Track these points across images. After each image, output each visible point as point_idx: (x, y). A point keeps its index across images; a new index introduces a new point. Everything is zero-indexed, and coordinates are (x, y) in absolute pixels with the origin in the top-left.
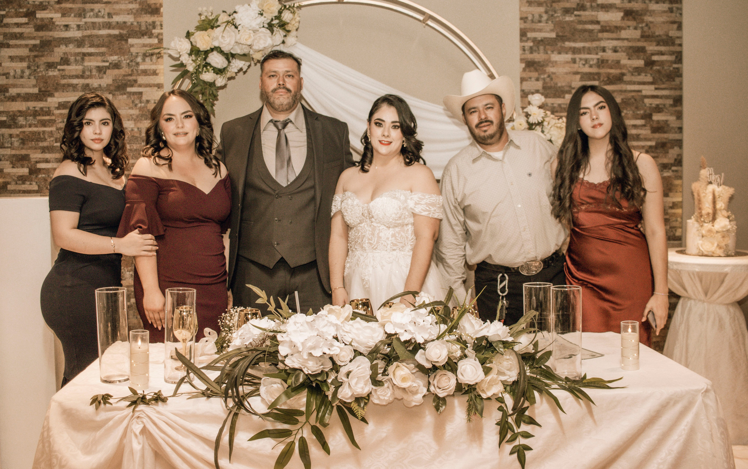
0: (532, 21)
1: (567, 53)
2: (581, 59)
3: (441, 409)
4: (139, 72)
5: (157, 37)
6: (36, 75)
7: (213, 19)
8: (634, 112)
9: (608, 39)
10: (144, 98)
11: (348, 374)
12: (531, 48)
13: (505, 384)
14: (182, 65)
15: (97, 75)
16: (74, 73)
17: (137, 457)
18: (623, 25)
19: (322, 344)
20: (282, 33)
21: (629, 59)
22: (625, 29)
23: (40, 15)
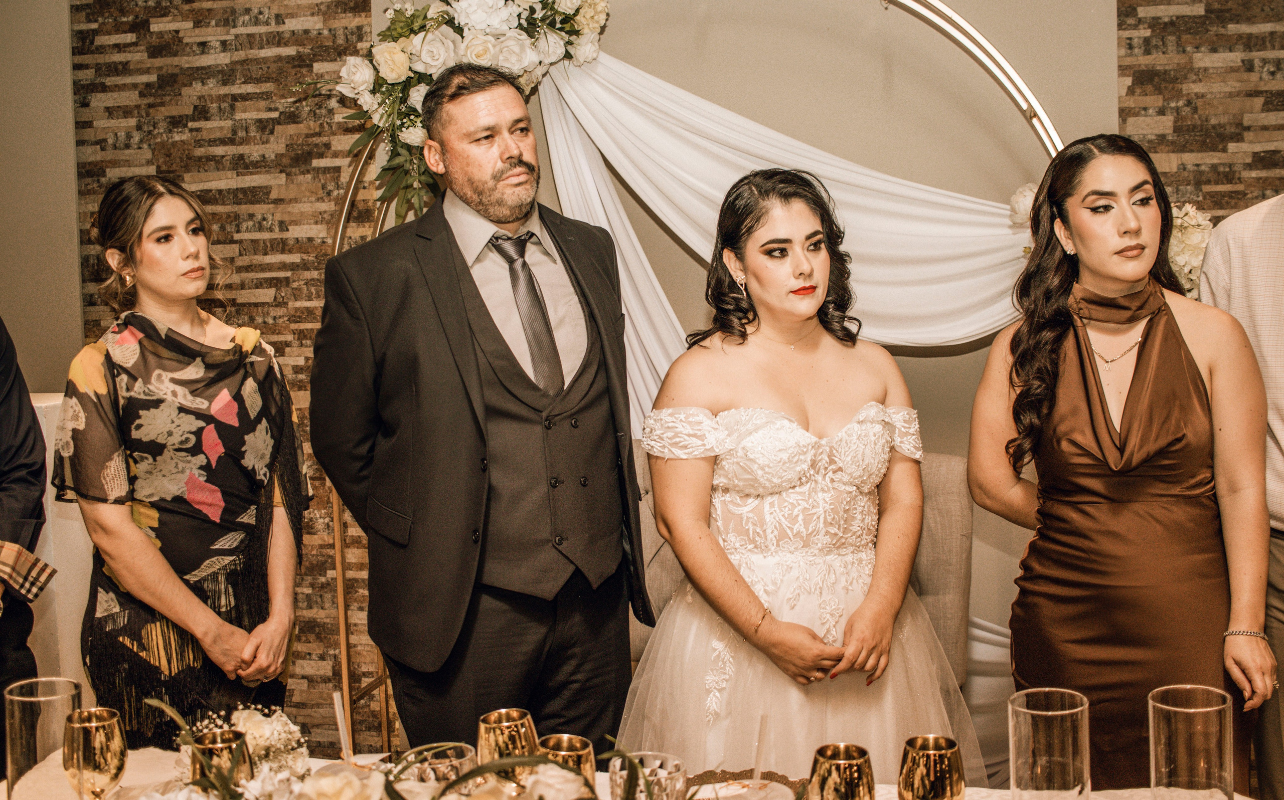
1: (1231, 51)
2: (1265, 61)
4: (334, 128)
6: (152, 142)
7: (414, 16)
12: (1147, 41)
15: (258, 138)
16: (218, 135)
20: (562, 37)
23: (157, 26)
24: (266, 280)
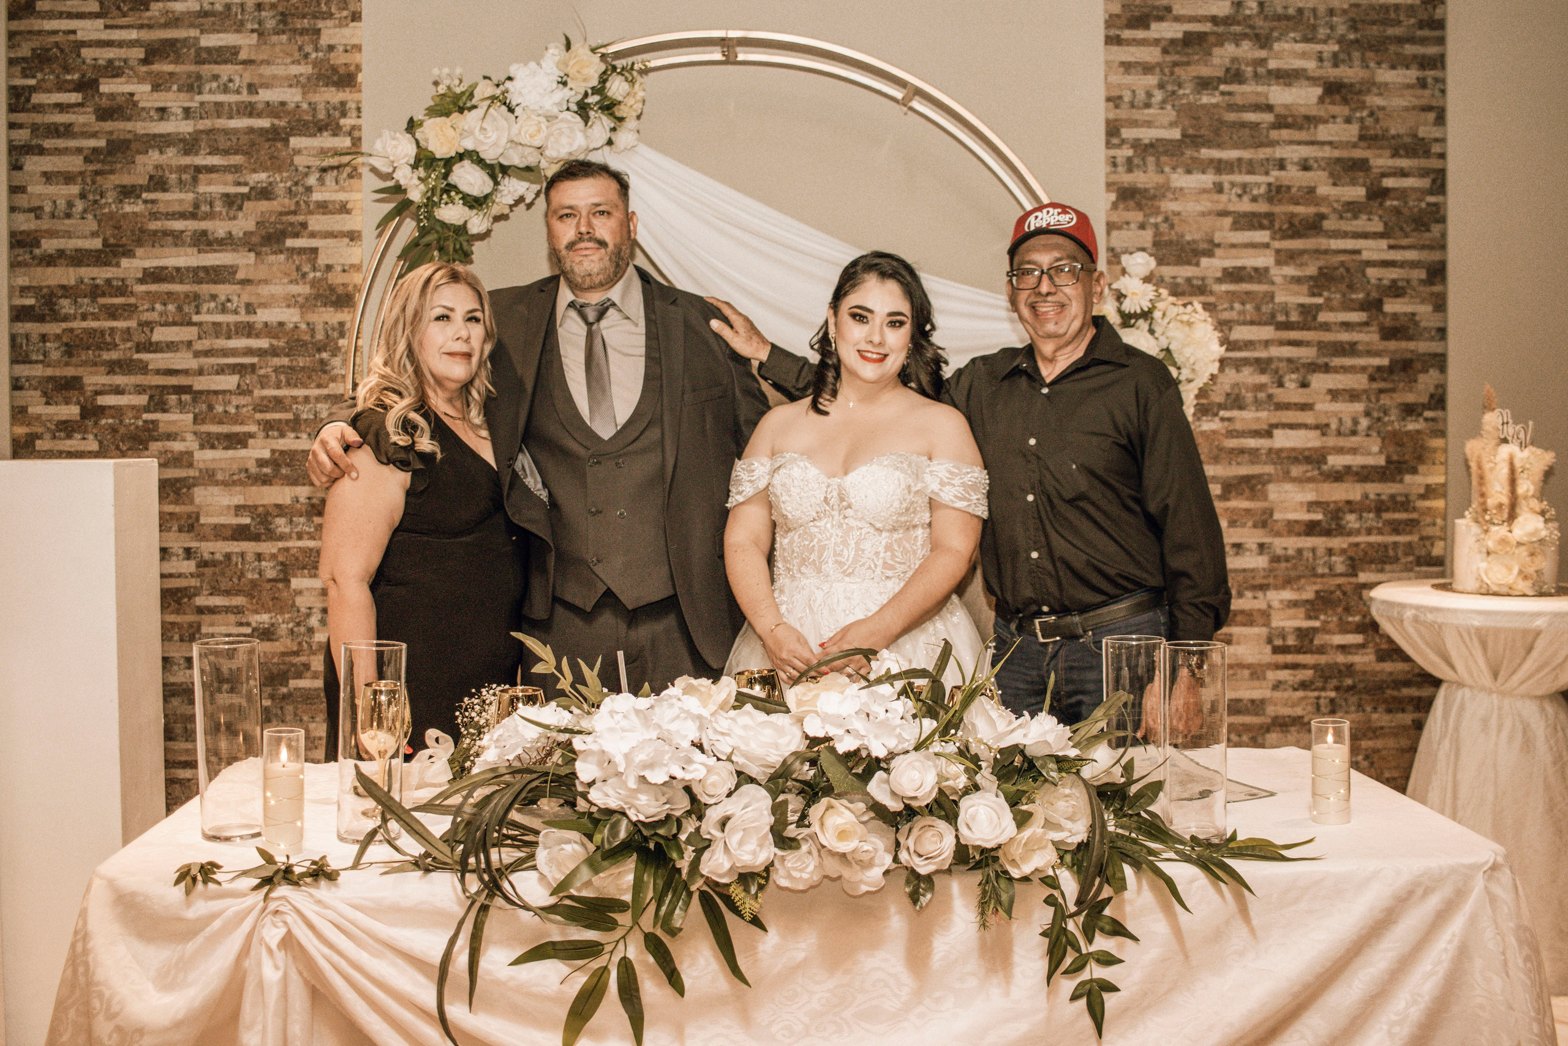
0: (1132, 105)
1: (1204, 172)
2: (1233, 185)
3: (924, 900)
4: (312, 207)
5: (350, 134)
6: (98, 212)
7: (463, 93)
8: (1344, 295)
9: (1292, 142)
10: (322, 260)
11: (723, 823)
12: (1129, 160)
13: (1061, 849)
14: (398, 189)
15: (224, 213)
16: (177, 208)
17: (273, 996)
18: (1322, 113)
19: (667, 757)
20: (607, 122)
21: (1335, 184)
22: (1326, 122)
23: (107, 87)
24: (229, 366)
